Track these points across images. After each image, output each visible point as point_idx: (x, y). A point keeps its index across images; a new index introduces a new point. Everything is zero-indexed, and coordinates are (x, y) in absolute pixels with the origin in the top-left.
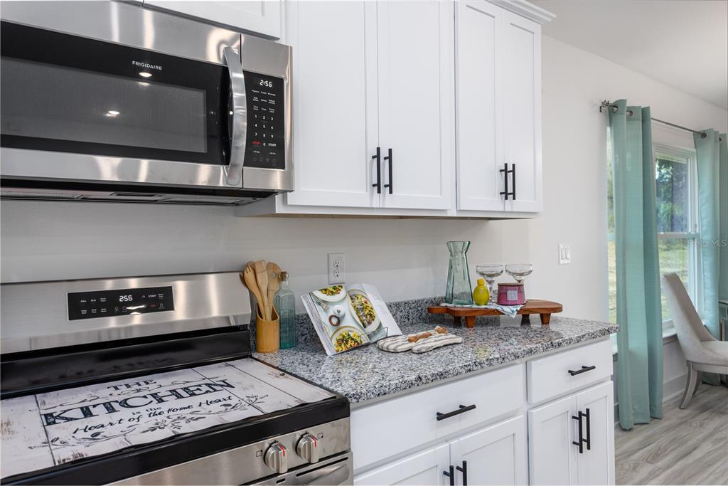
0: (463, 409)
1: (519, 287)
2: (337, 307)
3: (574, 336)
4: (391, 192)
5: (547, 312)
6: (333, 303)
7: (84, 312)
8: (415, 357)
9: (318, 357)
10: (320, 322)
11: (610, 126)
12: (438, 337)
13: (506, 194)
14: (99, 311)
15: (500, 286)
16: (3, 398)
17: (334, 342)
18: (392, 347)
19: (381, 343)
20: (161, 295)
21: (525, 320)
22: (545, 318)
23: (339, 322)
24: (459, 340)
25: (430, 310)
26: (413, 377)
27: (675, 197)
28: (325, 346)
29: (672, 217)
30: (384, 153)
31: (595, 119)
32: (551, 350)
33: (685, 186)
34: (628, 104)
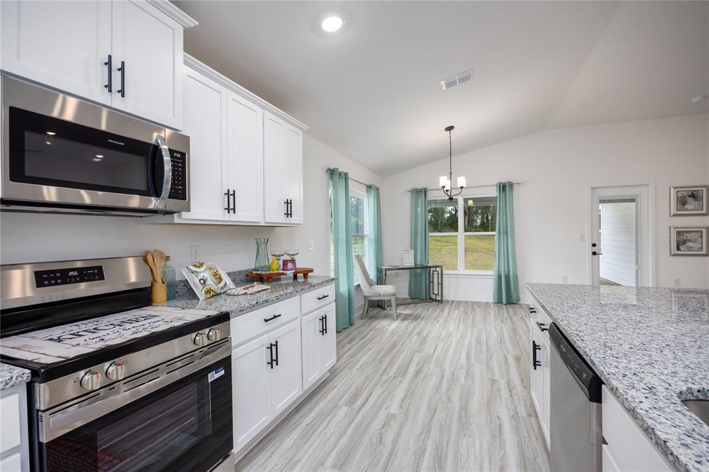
0: (275, 317)
1: (293, 261)
2: (202, 274)
3: (320, 282)
4: (234, 213)
5: (306, 273)
6: (201, 272)
7: (46, 282)
8: (249, 296)
9: (195, 301)
10: (195, 283)
11: (331, 179)
12: (257, 287)
13: (287, 214)
14: (50, 282)
15: (284, 261)
16: (2, 337)
17: (203, 292)
18: (236, 293)
19: (229, 292)
20: (96, 271)
21: (295, 277)
22: (305, 276)
23: (205, 282)
24: (269, 287)
25: (247, 276)
26: (254, 302)
27: (359, 214)
28: (198, 295)
29: (357, 225)
30: (231, 192)
31: (325, 177)
32: (311, 289)
33: (363, 209)
34: (339, 170)
